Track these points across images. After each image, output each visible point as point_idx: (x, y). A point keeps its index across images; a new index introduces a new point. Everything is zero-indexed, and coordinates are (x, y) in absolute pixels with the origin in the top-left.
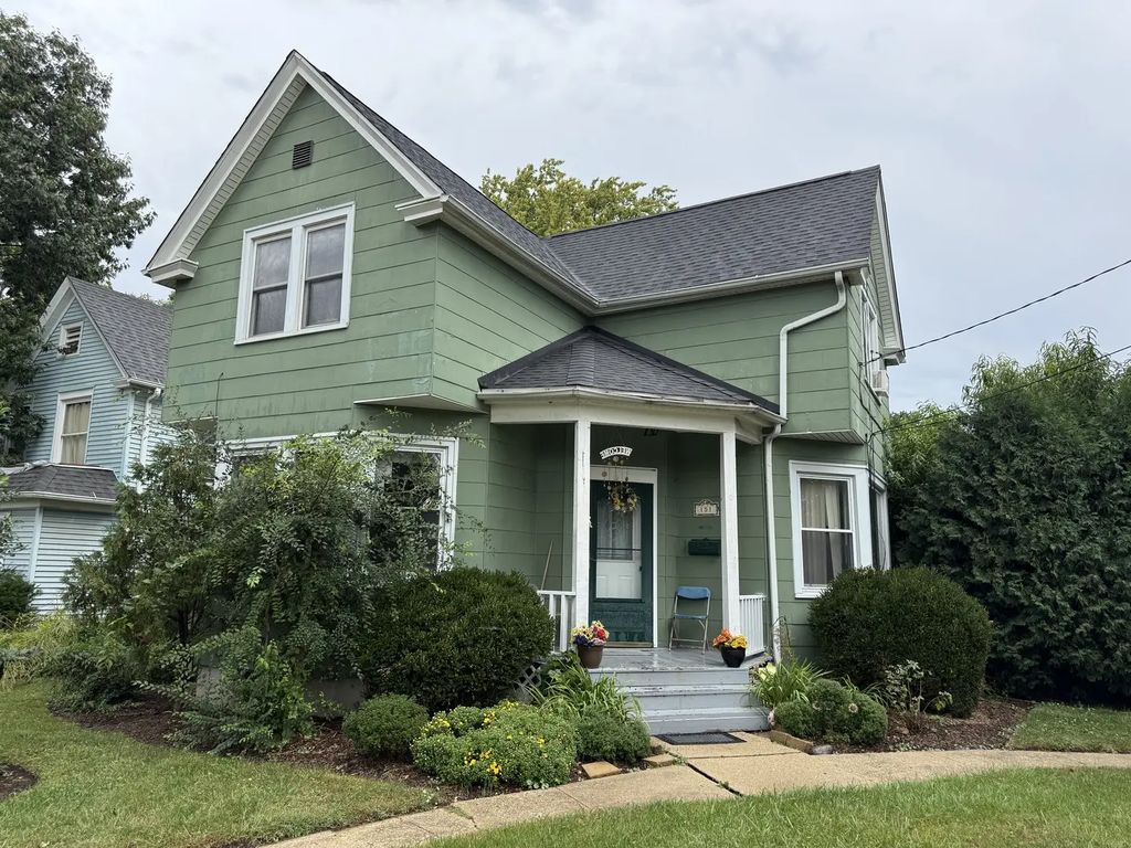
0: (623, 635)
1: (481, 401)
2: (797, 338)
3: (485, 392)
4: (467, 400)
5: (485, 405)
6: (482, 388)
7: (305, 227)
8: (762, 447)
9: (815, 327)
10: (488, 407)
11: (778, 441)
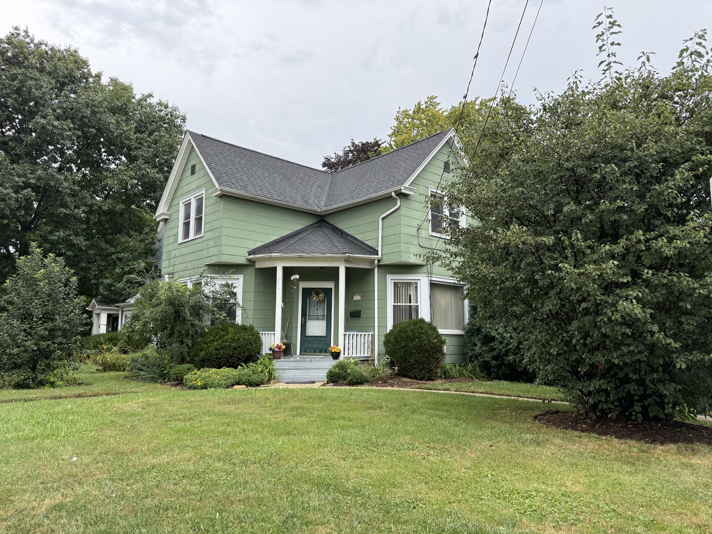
0: (317, 350)
1: (249, 260)
2: (385, 221)
3: (251, 256)
4: (242, 261)
5: (252, 263)
6: (249, 255)
7: (195, 198)
8: (373, 270)
9: (392, 216)
10: (254, 262)
11: (379, 266)
